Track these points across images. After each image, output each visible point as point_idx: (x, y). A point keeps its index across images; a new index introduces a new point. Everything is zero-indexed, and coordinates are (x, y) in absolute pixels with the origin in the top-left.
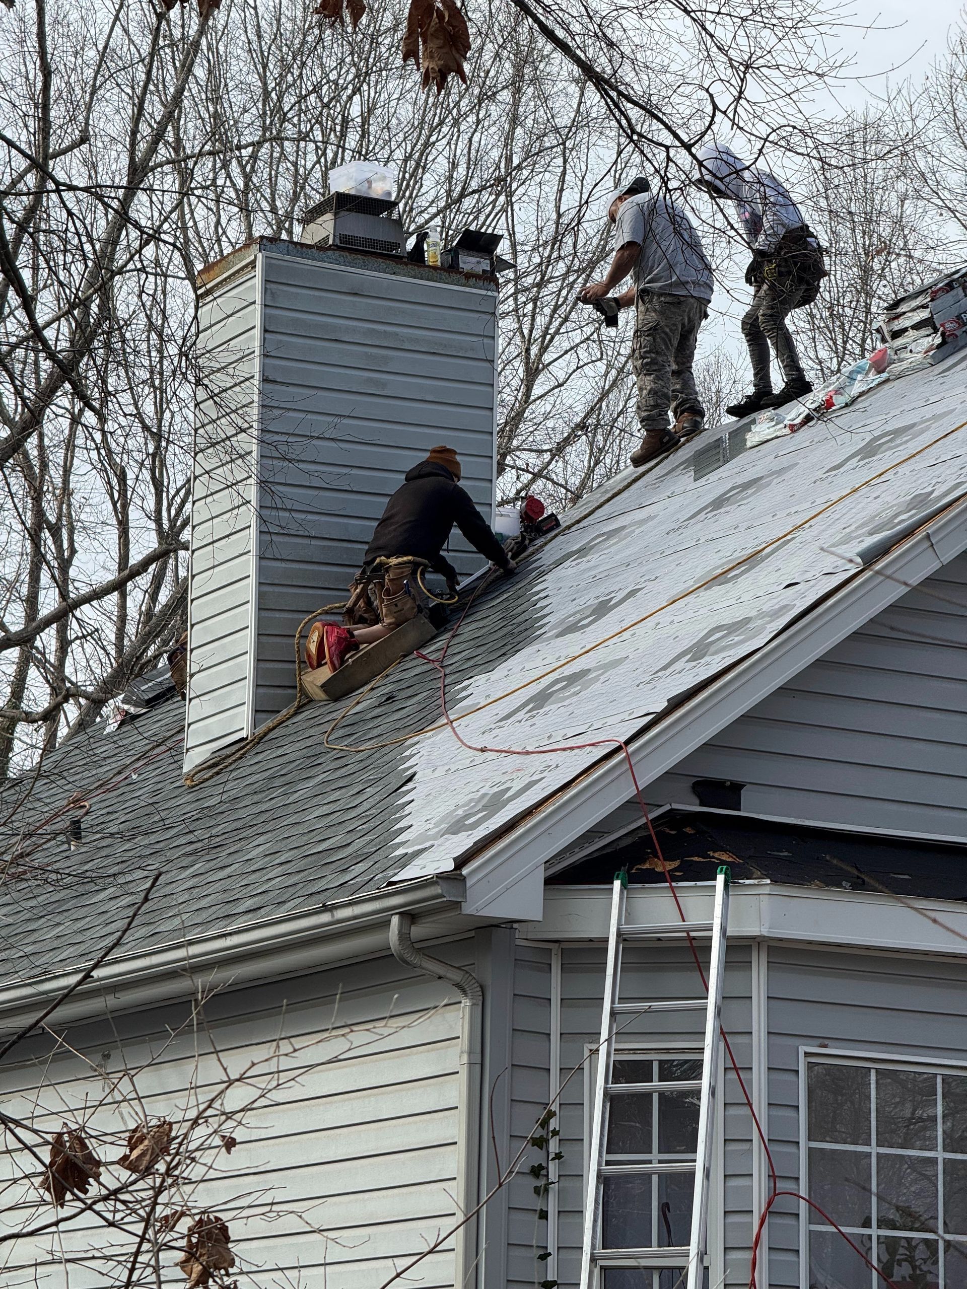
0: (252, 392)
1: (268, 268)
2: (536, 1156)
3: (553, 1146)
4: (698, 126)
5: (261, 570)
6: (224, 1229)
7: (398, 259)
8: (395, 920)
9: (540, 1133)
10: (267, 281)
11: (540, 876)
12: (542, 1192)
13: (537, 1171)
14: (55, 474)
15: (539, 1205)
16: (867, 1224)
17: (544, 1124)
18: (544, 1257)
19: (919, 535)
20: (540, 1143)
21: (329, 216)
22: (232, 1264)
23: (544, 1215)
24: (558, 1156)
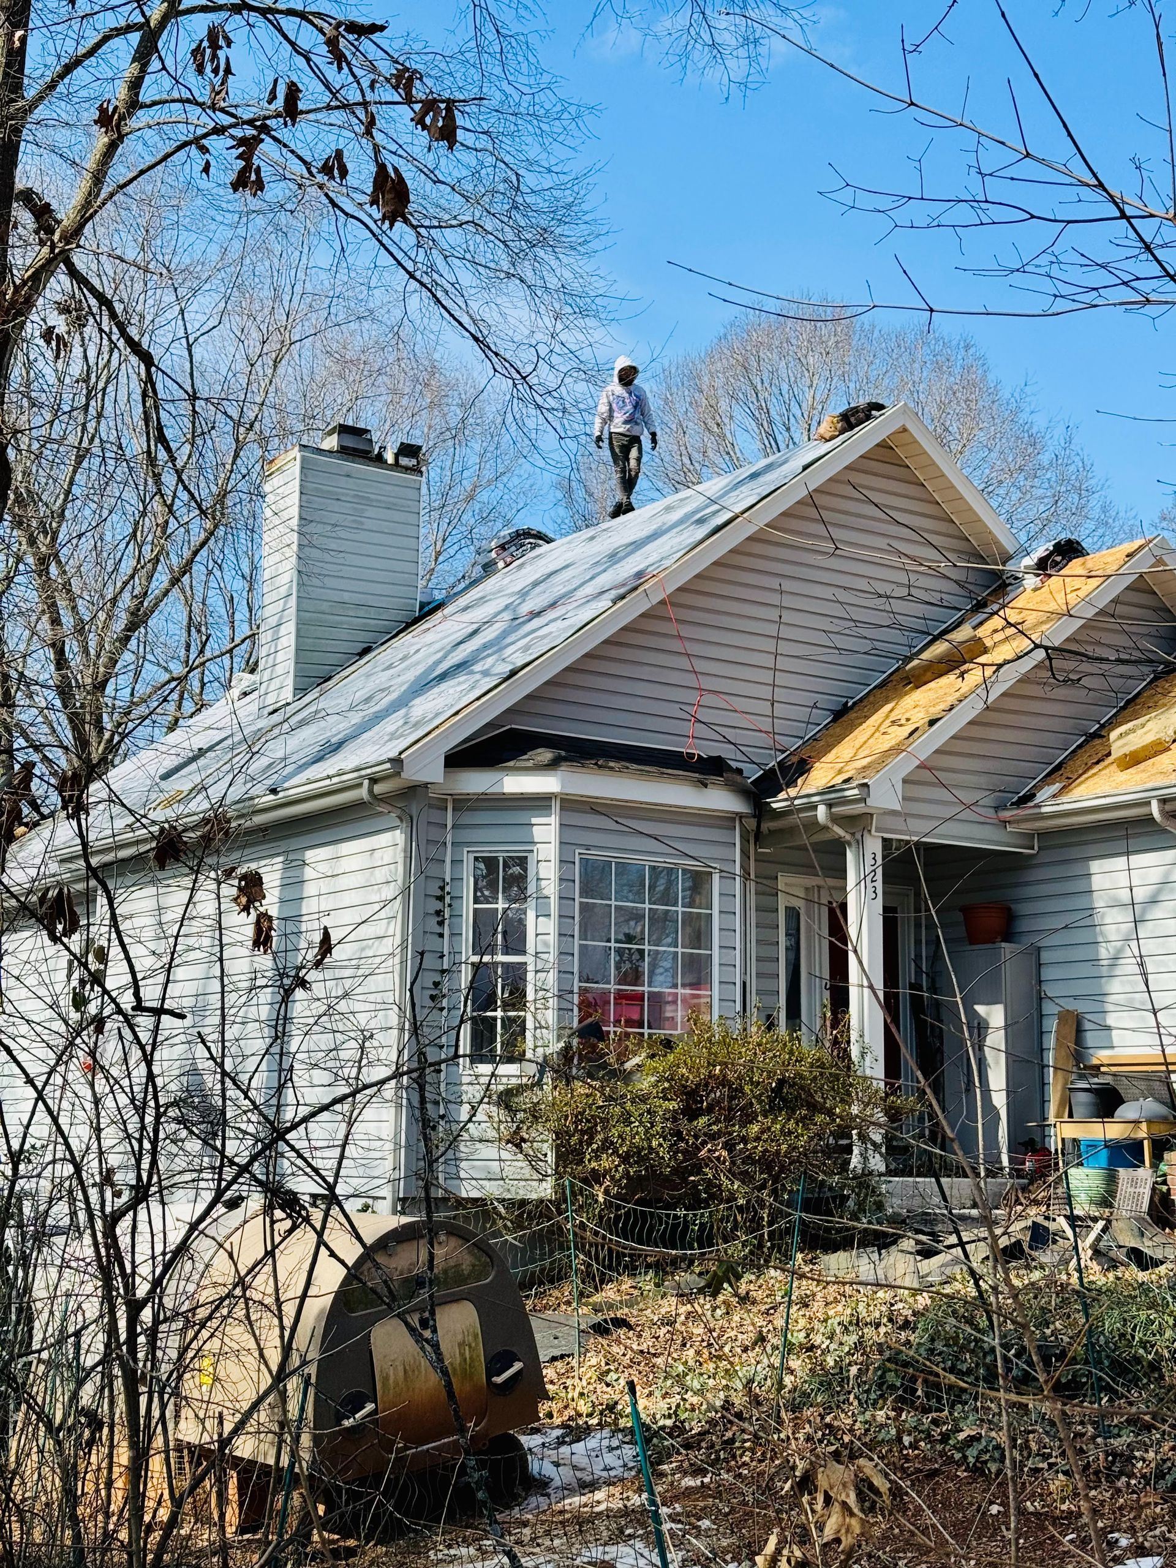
0: (295, 511)
1: (303, 459)
2: (438, 905)
3: (447, 899)
4: (529, 369)
5: (298, 616)
6: (261, 879)
7: (371, 459)
8: (366, 782)
9: (439, 893)
10: (302, 468)
11: (442, 761)
12: (441, 923)
13: (438, 913)
14: (198, 597)
15: (439, 930)
16: (609, 941)
17: (442, 888)
18: (442, 957)
19: (641, 589)
20: (441, 898)
21: (335, 436)
22: (264, 897)
23: (441, 935)
24: (450, 905)
